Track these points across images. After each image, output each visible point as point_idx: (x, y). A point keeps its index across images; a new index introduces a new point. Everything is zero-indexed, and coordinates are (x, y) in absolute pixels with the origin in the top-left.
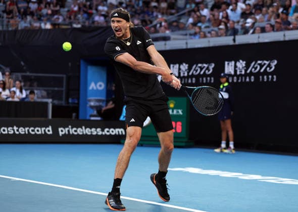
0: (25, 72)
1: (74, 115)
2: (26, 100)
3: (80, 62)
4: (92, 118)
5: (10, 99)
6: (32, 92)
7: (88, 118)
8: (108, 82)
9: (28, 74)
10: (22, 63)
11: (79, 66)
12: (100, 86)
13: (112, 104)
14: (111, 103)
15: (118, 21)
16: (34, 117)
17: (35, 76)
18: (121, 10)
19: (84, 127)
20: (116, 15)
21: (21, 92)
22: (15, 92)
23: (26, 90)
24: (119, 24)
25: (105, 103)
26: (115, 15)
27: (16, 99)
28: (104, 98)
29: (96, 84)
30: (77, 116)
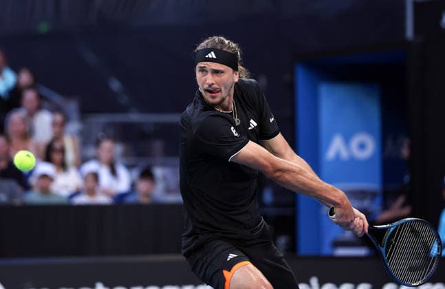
0: (123, 110)
1: (282, 241)
2: (131, 199)
3: (293, 73)
4: (342, 252)
5: (82, 200)
6: (147, 174)
7: (326, 250)
8: (388, 133)
9: (134, 117)
10: (115, 85)
11: (292, 87)
12: (362, 146)
13: (403, 206)
14: (401, 200)
15: (216, 72)
16: (157, 250)
17: (156, 124)
18: (222, 42)
19: (314, 281)
20: (212, 55)
21: (113, 172)
22: (95, 176)
23: (129, 167)
24: (217, 78)
25: (378, 200)
26: (210, 55)
27: (102, 199)
28: (374, 185)
29: (347, 140)
30: (292, 247)
